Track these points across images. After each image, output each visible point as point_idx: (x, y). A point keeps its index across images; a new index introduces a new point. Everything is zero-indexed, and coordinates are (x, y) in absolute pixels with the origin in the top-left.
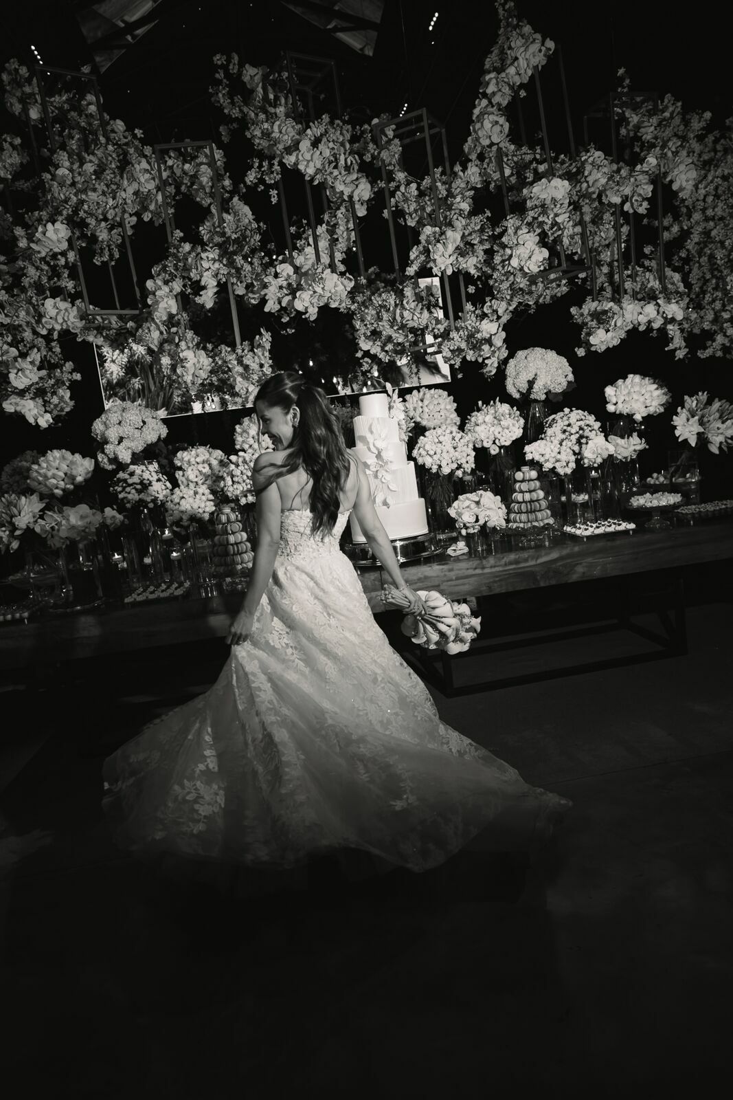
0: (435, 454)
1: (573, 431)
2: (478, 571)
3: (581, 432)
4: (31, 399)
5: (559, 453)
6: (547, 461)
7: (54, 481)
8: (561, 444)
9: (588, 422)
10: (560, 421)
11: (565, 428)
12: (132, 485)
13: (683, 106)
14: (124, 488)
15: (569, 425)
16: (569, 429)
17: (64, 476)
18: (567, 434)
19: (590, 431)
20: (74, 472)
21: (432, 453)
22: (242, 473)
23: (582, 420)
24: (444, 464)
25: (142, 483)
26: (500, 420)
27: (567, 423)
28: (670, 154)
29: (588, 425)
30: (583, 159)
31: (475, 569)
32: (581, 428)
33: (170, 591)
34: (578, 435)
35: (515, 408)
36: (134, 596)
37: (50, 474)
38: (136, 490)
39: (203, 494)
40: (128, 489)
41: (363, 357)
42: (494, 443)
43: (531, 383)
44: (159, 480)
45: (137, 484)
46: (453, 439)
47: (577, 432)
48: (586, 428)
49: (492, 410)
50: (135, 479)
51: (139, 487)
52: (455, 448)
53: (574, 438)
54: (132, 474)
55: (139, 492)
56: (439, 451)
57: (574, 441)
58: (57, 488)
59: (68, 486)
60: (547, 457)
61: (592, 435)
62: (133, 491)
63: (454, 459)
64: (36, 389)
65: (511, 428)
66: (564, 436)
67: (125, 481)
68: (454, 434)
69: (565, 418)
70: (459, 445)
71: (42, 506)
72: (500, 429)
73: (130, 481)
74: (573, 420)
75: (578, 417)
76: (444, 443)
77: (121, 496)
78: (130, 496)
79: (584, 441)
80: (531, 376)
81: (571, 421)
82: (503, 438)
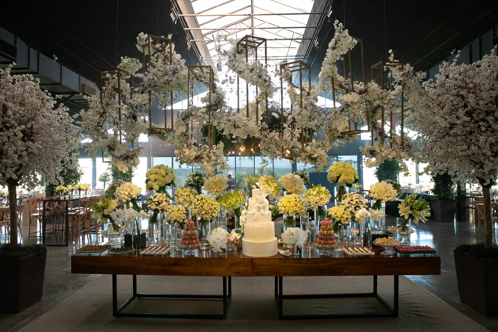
1: (353, 203)
2: (297, 265)
3: (357, 204)
4: (123, 160)
5: (343, 214)
6: (337, 217)
7: (123, 196)
8: (345, 210)
9: (361, 200)
10: (348, 197)
11: (350, 201)
12: (154, 202)
13: (414, 69)
14: (151, 203)
15: (352, 200)
16: (351, 202)
17: (128, 194)
18: (350, 204)
19: (361, 204)
20: (132, 193)
22: (199, 204)
23: (358, 199)
25: (158, 202)
26: (320, 194)
27: (351, 199)
28: (407, 88)
29: (361, 201)
30: (368, 86)
31: (296, 263)
32: (357, 202)
33: (160, 251)
34: (355, 206)
35: (328, 190)
36: (145, 251)
37: (122, 192)
38: (156, 204)
39: (182, 211)
40: (152, 203)
42: (316, 204)
43: (338, 178)
44: (166, 201)
45: (156, 202)
47: (355, 204)
48: (359, 203)
49: (317, 189)
50: (156, 200)
51: (157, 203)
52: (296, 205)
53: (353, 206)
54: (155, 197)
55: (157, 205)
56: (288, 206)
57: (353, 208)
58: (124, 199)
59: (129, 199)
60: (338, 215)
61: (362, 206)
62: (154, 205)
63: (295, 210)
64: (125, 156)
65: (324, 199)
66: (348, 205)
67: (152, 200)
68: (297, 198)
69: (351, 197)
71: (117, 205)
72: (319, 199)
73: (153, 200)
74: (354, 198)
75: (356, 197)
77: (148, 206)
78: (152, 207)
79: (357, 208)
80: (338, 175)
81: (353, 198)
82: (320, 203)
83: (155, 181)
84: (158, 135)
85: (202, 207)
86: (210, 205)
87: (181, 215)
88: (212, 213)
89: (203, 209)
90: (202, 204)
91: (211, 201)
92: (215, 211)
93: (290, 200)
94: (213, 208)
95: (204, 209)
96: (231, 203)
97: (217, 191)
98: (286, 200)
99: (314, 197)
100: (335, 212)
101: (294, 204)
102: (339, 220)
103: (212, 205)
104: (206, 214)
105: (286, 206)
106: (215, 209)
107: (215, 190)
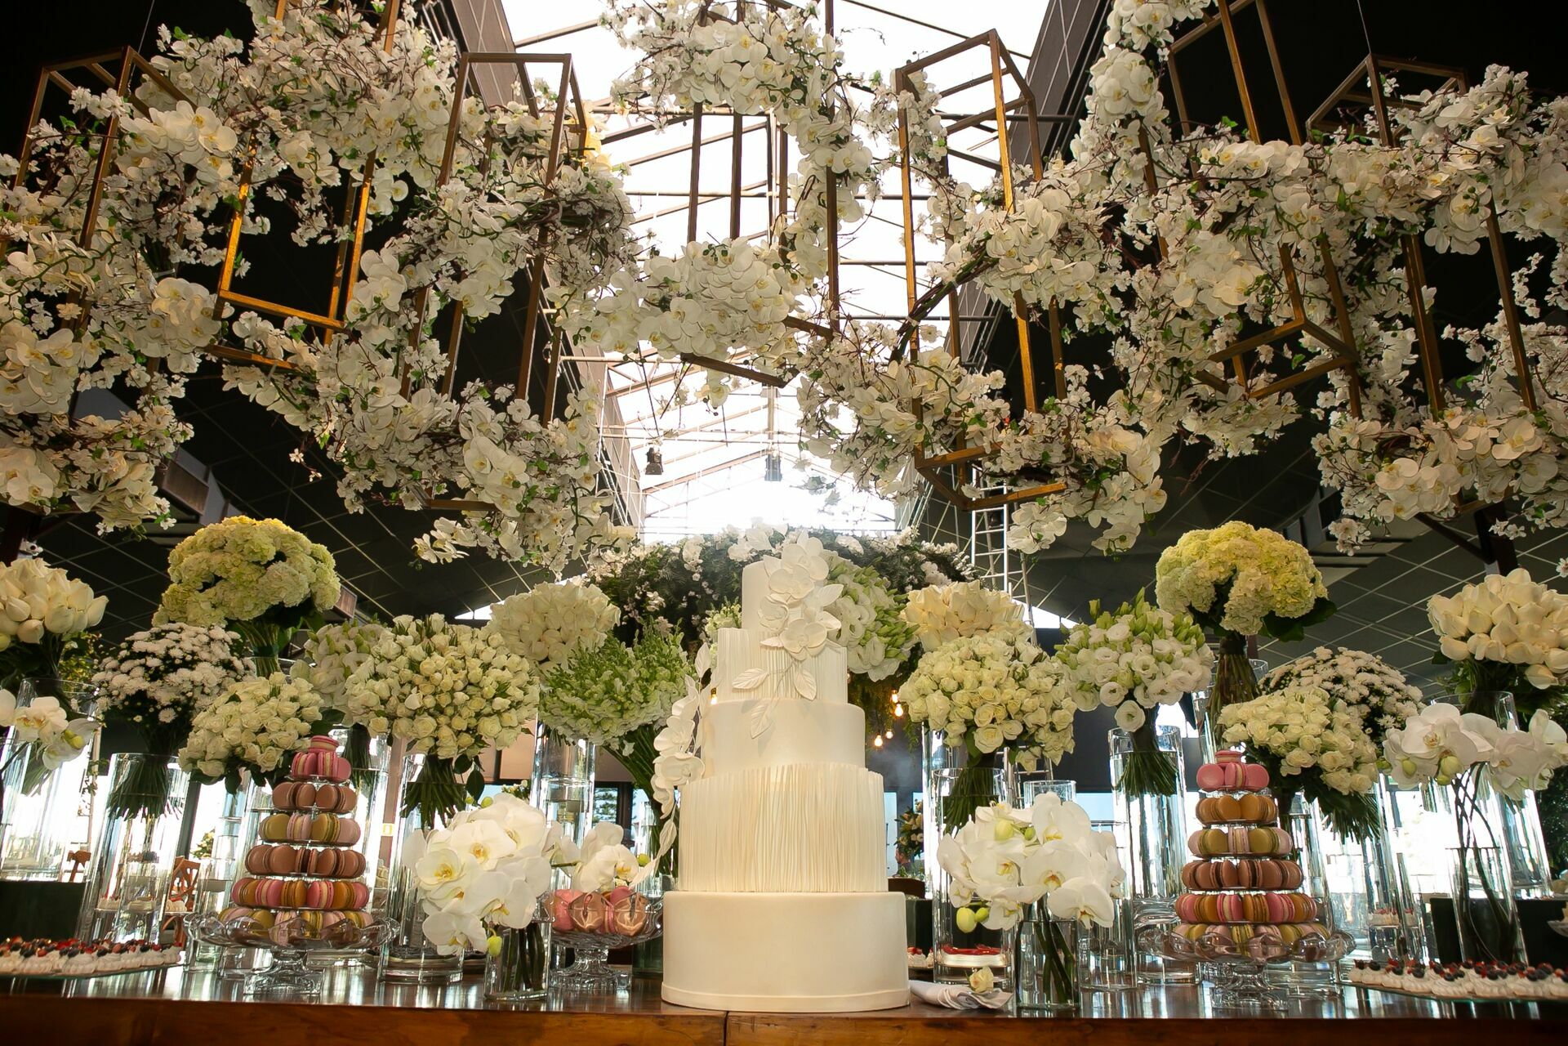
0: (960, 687)
1: (1353, 695)
3: (1374, 700)
5: (1329, 727)
6: (1294, 744)
9: (1389, 680)
12: (141, 656)
15: (1340, 681)
19: (1400, 701)
21: (951, 685)
23: (1373, 671)
24: (983, 718)
25: (165, 657)
26: (1147, 640)
27: (1331, 673)
29: (1390, 687)
32: (1372, 691)
34: (1365, 709)
35: (1188, 620)
38: (147, 669)
39: (292, 700)
40: (127, 665)
42: (1131, 695)
43: (1222, 590)
45: (155, 655)
46: (1016, 656)
47: (1365, 701)
48: (1386, 690)
49: (1126, 618)
50: (159, 647)
51: (153, 662)
52: (1018, 678)
53: (1357, 711)
55: (152, 676)
56: (969, 682)
60: (1294, 731)
61: (1408, 710)
62: (140, 671)
63: (1013, 710)
65: (1181, 660)
67: (131, 643)
68: (1019, 646)
69: (1322, 667)
70: (1033, 673)
72: (1151, 660)
73: (140, 647)
74: (1345, 670)
75: (1359, 666)
76: (987, 662)
79: (1387, 721)
80: (1219, 573)
81: (1340, 671)
82: (1157, 685)
83: (206, 586)
84: (280, 378)
85: (413, 664)
86: (474, 664)
87: (274, 724)
88: (478, 715)
89: (418, 679)
92: (501, 702)
93: (981, 651)
94: (490, 683)
95: (428, 679)
99: (1115, 656)
100: (1272, 718)
101: (1006, 671)
102: (1308, 762)
104: (435, 711)
105: (955, 684)
106: (502, 691)
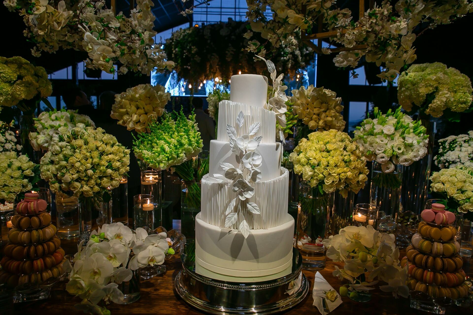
35: (418, 123)
41: (251, 39)
42: (391, 160)
43: (431, 97)
52: (345, 162)
56: (324, 162)
72: (402, 145)
76: (331, 153)
80: (429, 90)
82: (405, 157)
85: (66, 158)
86: (96, 154)
87: (11, 183)
88: (100, 178)
89: (69, 165)
90: (68, 151)
91: (99, 144)
92: (109, 171)
93: (329, 147)
94: (104, 162)
95: (73, 166)
96: (163, 150)
97: (139, 122)
98: (318, 146)
99: (386, 141)
100: (459, 185)
101: (340, 158)
103: (102, 154)
104: (79, 180)
105: (316, 162)
106: (110, 166)
107: (135, 117)
